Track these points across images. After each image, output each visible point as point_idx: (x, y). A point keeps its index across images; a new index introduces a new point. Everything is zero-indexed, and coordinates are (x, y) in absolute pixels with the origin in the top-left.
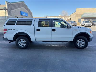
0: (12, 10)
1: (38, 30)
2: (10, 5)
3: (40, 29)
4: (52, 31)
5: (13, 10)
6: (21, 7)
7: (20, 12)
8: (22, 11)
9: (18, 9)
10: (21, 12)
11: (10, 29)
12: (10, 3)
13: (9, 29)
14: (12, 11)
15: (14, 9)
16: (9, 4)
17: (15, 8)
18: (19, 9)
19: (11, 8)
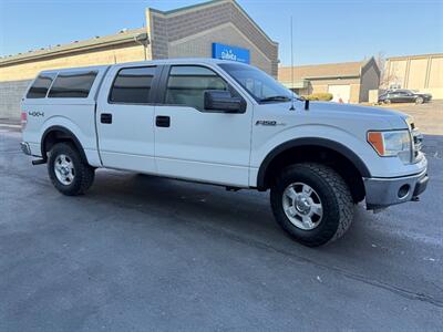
0: (170, 41)
2: (164, 20)
3: (111, 116)
4: (158, 125)
5: (175, 39)
6: (215, 26)
7: (210, 48)
8: (219, 40)
9: (200, 34)
10: (214, 45)
12: (165, 13)
13: (30, 114)
14: (172, 44)
15: (181, 37)
16: (161, 19)
17: (184, 33)
18: (207, 35)
19: (170, 35)
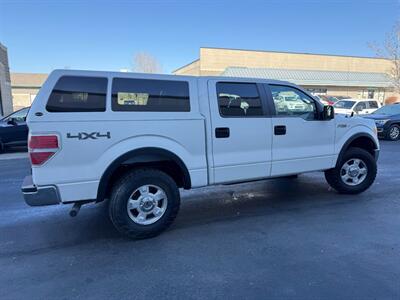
1: (222, 133)
3: (228, 129)
4: (276, 133)
11: (80, 137)
13: (69, 136)
